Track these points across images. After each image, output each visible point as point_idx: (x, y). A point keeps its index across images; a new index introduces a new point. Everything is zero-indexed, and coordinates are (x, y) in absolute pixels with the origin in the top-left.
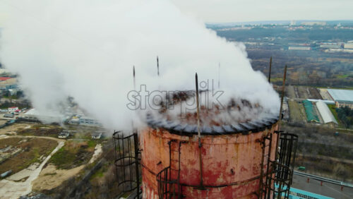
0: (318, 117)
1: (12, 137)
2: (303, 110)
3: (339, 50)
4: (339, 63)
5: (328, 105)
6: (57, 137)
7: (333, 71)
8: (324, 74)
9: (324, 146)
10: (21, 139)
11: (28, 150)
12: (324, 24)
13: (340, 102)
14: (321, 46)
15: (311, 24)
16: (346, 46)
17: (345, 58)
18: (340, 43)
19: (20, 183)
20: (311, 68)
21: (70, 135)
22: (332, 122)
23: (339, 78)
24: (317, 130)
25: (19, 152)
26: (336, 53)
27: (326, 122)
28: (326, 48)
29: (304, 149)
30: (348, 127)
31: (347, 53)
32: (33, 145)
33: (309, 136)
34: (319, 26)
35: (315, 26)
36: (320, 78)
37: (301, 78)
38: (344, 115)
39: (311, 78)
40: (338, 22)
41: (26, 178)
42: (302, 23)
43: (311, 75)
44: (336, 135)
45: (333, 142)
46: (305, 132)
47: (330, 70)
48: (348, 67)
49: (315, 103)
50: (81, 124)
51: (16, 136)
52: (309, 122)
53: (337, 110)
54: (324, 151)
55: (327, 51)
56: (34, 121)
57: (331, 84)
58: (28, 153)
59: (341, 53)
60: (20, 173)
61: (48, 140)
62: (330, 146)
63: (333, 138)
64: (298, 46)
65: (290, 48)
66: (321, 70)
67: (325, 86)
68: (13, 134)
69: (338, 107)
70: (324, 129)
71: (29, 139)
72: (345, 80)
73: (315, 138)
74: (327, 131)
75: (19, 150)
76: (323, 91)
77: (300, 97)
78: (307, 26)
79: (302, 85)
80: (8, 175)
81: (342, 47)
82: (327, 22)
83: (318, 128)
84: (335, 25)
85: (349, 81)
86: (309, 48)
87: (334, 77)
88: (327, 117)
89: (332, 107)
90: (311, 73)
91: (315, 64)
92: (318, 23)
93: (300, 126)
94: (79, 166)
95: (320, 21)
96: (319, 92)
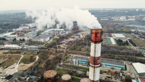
0: (111, 43)
1: (1, 55)
2: (106, 41)
3: (118, 20)
4: (118, 24)
5: (114, 39)
6: (20, 54)
7: (116, 27)
8: (113, 28)
9: (113, 51)
10: (6, 56)
11: (10, 59)
12: (113, 10)
13: (118, 38)
14: (112, 18)
15: (108, 10)
16: (120, 18)
17: (120, 23)
18: (118, 17)
19: (12, 69)
20: (109, 26)
21: (25, 53)
22: (115, 44)
23: (118, 30)
24: (110, 47)
25: (7, 60)
26: (117, 21)
27: (113, 44)
28: (114, 19)
29: (107, 53)
30: (120, 46)
31: (121, 21)
32: (11, 57)
33: (108, 49)
34: (111, 11)
35: (109, 11)
36: (112, 30)
37: (105, 30)
38: (119, 42)
39: (109, 30)
40: (117, 9)
41: (14, 68)
42: (105, 10)
43: (109, 29)
44: (116, 48)
45: (115, 50)
46: (107, 47)
47: (115, 27)
48: (121, 26)
49: (110, 39)
50: (28, 49)
51: (3, 55)
52: (108, 45)
53: (117, 40)
54: (113, 53)
55: (114, 20)
56: (8, 49)
57: (115, 32)
58: (10, 60)
59: (119, 21)
60: (11, 66)
61: (17, 55)
62: (115, 52)
63: (115, 49)
64: (104, 18)
65: (101, 19)
66: (112, 27)
67: (113, 32)
68: (2, 54)
69: (117, 39)
70: (113, 47)
71: (9, 56)
72: (120, 31)
73: (110, 49)
74: (114, 47)
75: (7, 59)
76: (112, 34)
77: (105, 37)
78: (107, 11)
79: (106, 32)
80: (7, 67)
81: (119, 19)
82: (114, 9)
83: (111, 46)
84: (116, 11)
85: (121, 31)
86: (108, 19)
87: (116, 30)
88: (114, 43)
89: (115, 40)
90: (109, 28)
91: (110, 25)
92: (111, 10)
93: (105, 46)
94: (32, 62)
95: (111, 9)
96: (111, 35)
